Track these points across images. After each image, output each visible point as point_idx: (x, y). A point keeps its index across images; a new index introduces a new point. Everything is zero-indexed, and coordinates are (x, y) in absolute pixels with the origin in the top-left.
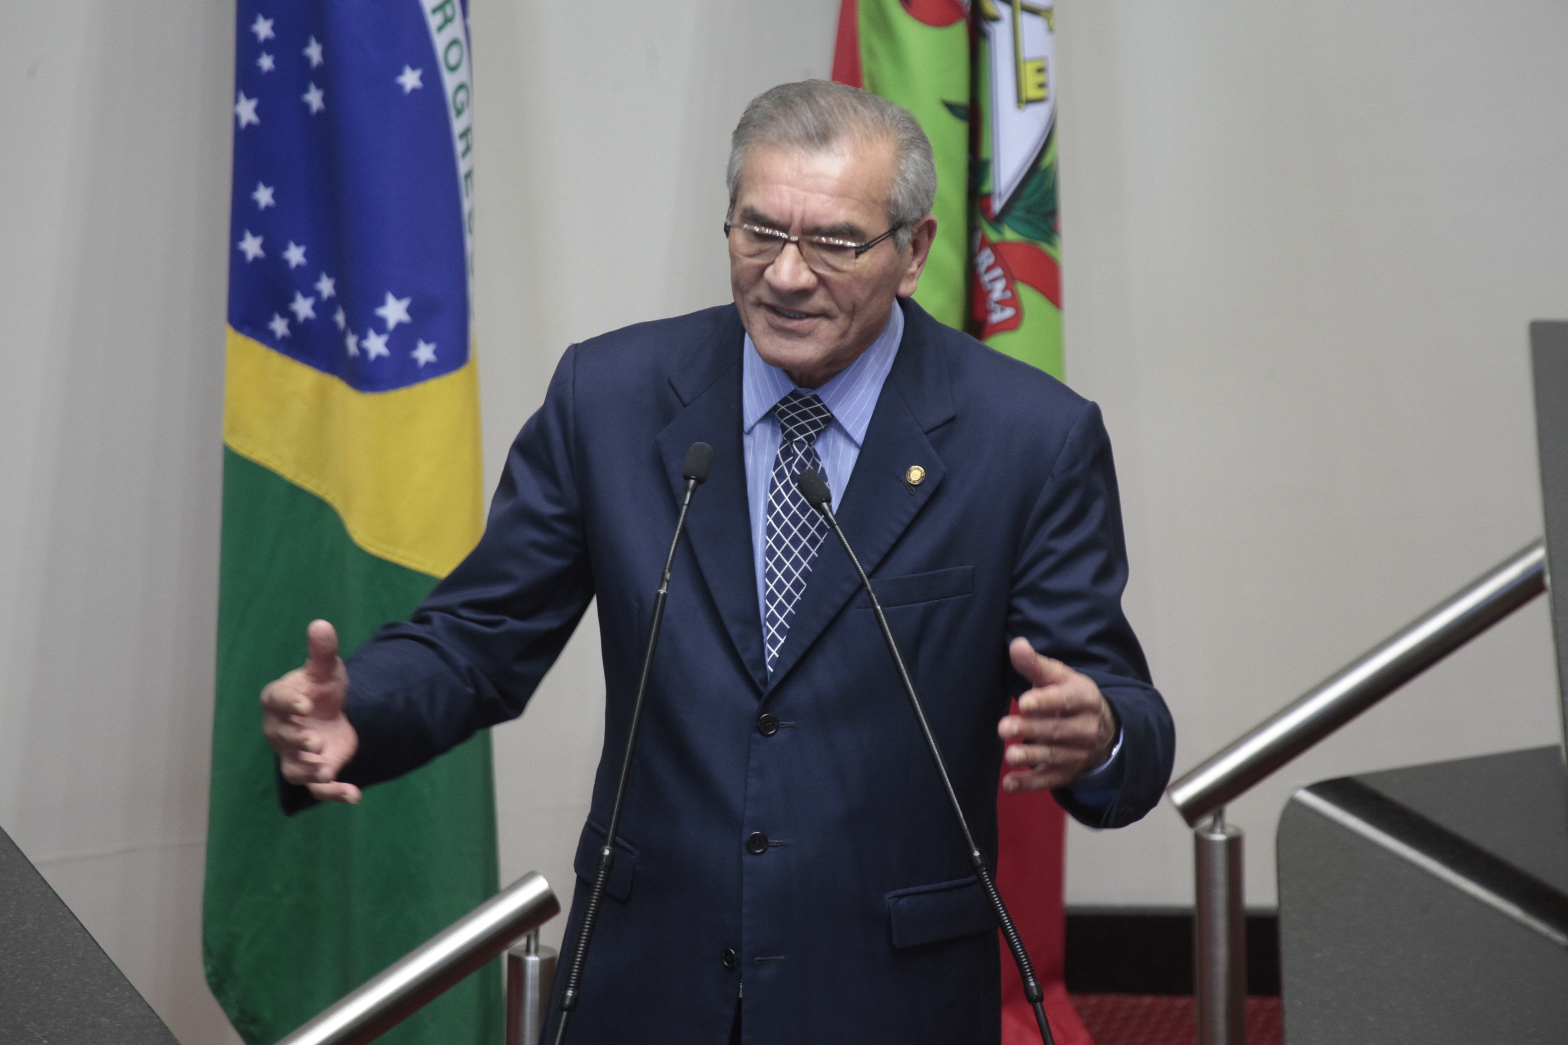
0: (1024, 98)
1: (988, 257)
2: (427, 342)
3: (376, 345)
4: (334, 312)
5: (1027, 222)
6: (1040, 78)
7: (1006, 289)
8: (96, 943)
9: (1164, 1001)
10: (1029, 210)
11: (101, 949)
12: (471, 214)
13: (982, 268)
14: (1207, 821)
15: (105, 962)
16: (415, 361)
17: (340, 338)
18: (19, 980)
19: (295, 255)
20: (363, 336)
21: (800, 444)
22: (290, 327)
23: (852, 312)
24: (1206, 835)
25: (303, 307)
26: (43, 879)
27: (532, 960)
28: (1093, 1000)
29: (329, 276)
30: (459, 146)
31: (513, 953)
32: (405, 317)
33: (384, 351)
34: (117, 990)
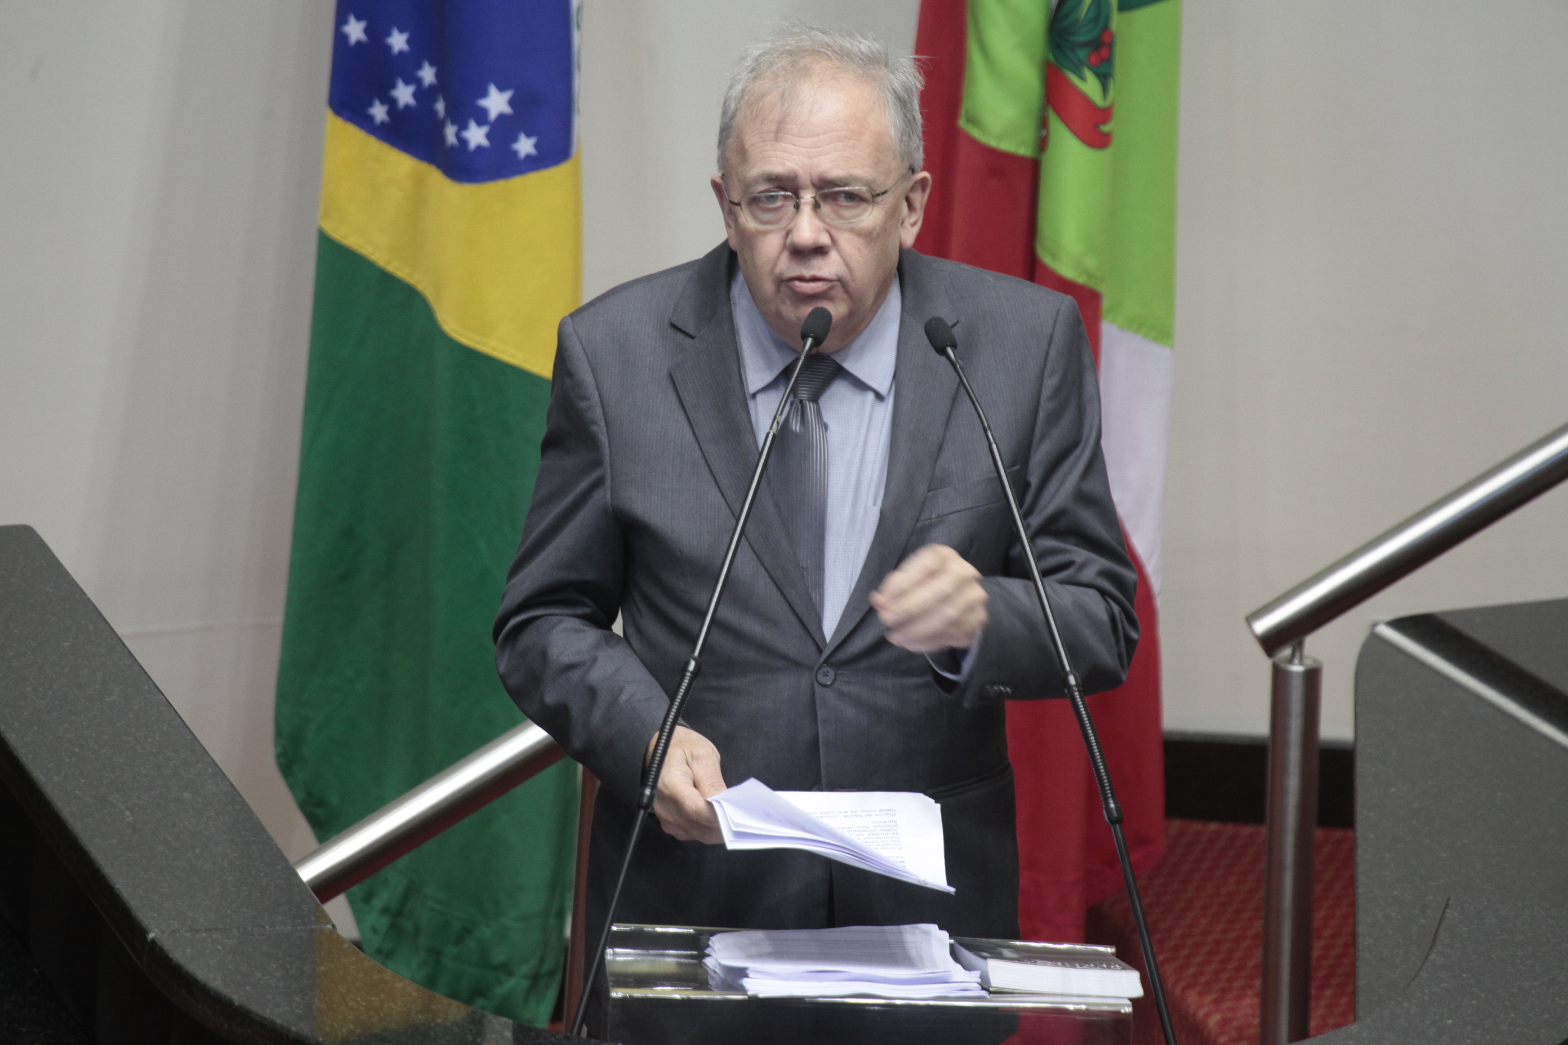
2: (528, 135)
3: (476, 136)
4: (434, 101)
8: (180, 718)
9: (1230, 828)
11: (185, 724)
12: (579, 9)
14: (1286, 652)
15: (188, 738)
16: (515, 153)
17: (439, 127)
18: (103, 751)
19: (398, 41)
20: (463, 126)
22: (389, 113)
24: (1283, 666)
25: (404, 94)
26: (130, 652)
29: (431, 64)
32: (507, 109)
33: (484, 142)
34: (200, 765)
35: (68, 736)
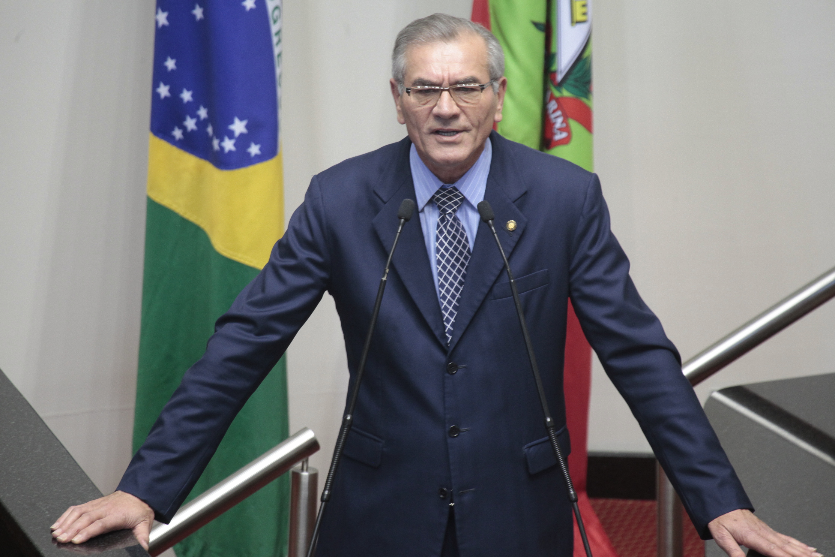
0: (575, 20)
1: (554, 105)
2: (256, 143)
3: (229, 145)
4: (207, 126)
5: (575, 87)
6: (584, 10)
7: (563, 122)
8: (74, 460)
9: (639, 503)
10: (576, 80)
11: (77, 463)
12: (280, 76)
13: (551, 111)
15: (79, 471)
16: (249, 154)
17: (209, 141)
18: (33, 479)
19: (187, 96)
20: (222, 140)
21: (450, 215)
22: (183, 134)
23: (478, 127)
25: (190, 124)
26: (47, 426)
27: (305, 474)
28: (601, 502)
29: (205, 107)
30: (275, 40)
31: (295, 470)
32: (244, 131)
33: (233, 148)
34: (85, 486)
35: (14, 472)
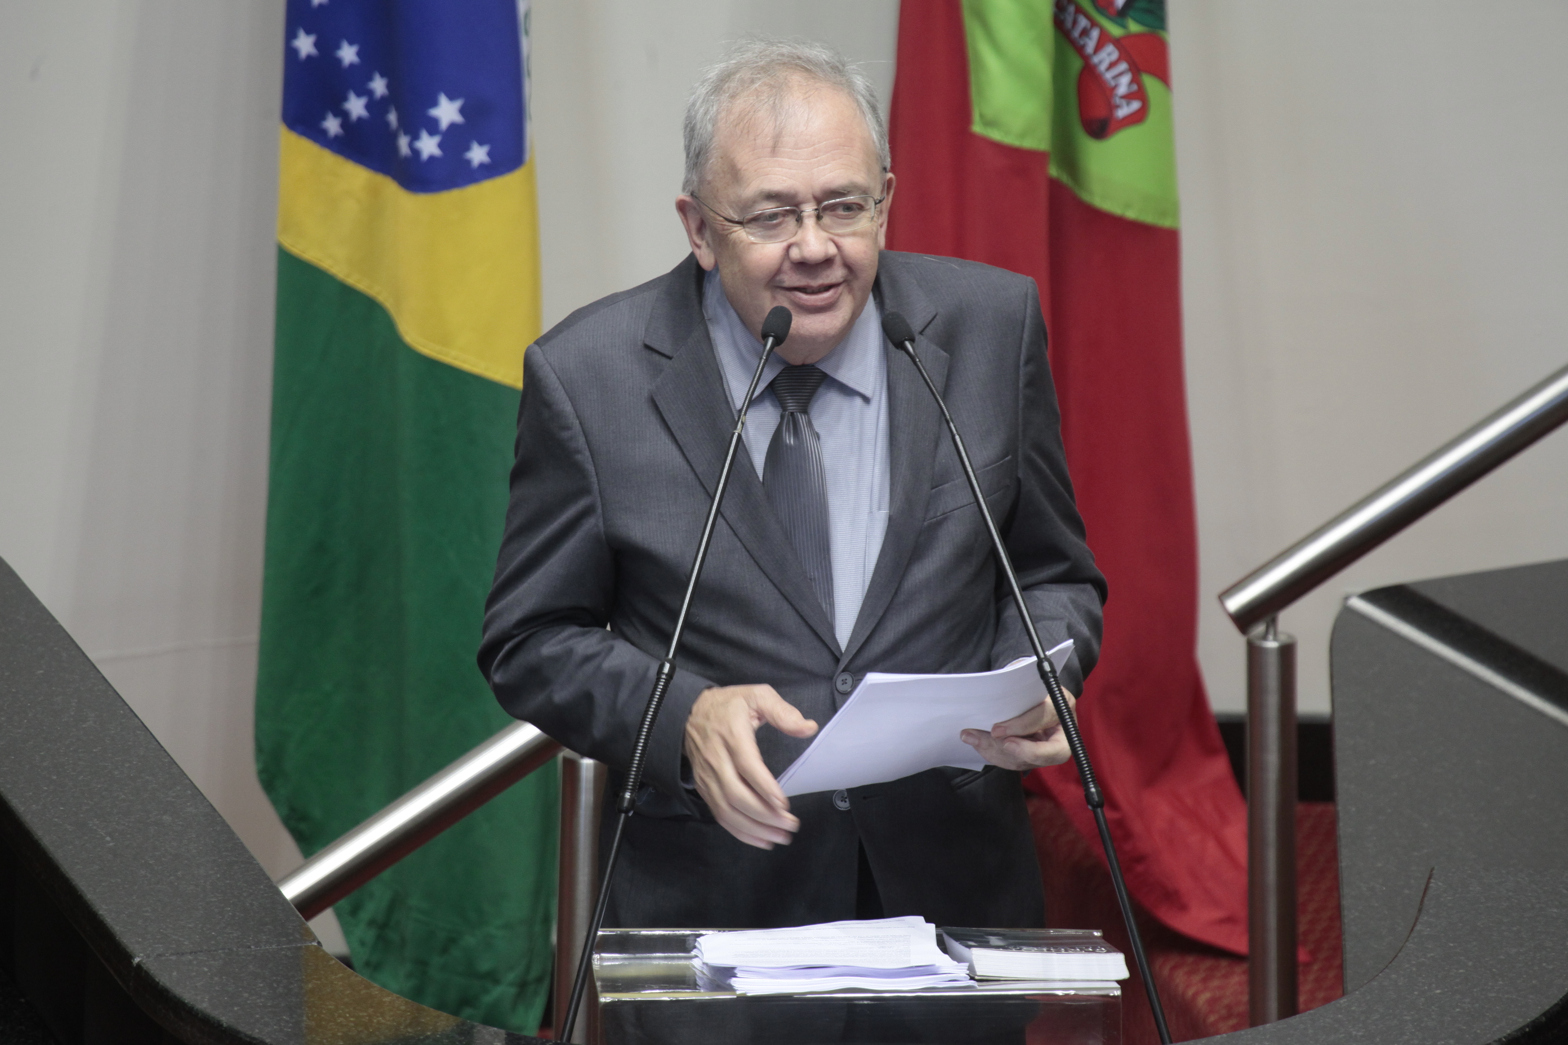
2: (481, 143)
3: (429, 146)
4: (387, 112)
8: (157, 741)
11: (162, 747)
12: (527, 15)
14: (1260, 629)
15: (166, 761)
16: (468, 162)
17: (392, 138)
18: (81, 778)
19: (348, 54)
20: (415, 137)
22: (343, 126)
24: (1258, 643)
25: (356, 107)
26: (103, 678)
29: (382, 75)
32: (458, 118)
33: (436, 152)
34: (179, 788)
35: (45, 764)
